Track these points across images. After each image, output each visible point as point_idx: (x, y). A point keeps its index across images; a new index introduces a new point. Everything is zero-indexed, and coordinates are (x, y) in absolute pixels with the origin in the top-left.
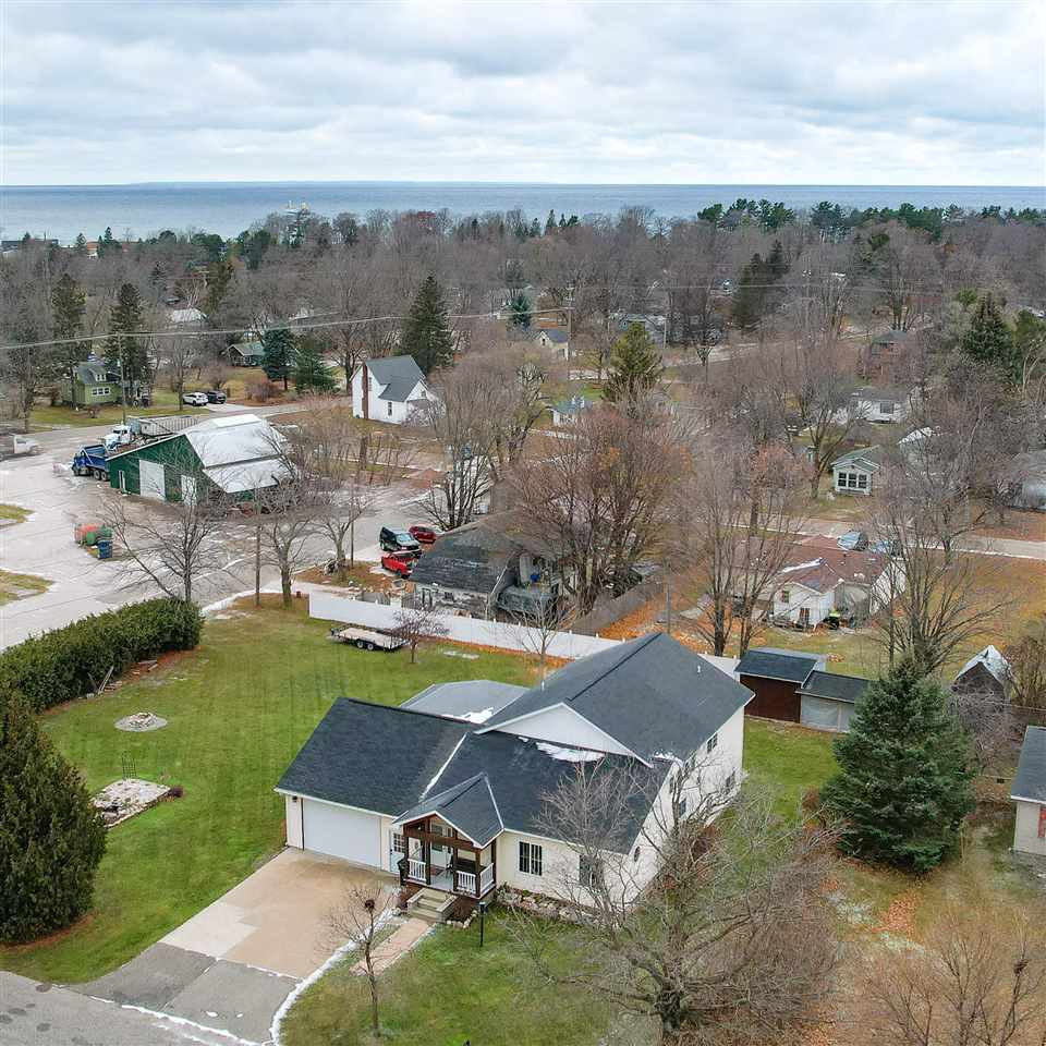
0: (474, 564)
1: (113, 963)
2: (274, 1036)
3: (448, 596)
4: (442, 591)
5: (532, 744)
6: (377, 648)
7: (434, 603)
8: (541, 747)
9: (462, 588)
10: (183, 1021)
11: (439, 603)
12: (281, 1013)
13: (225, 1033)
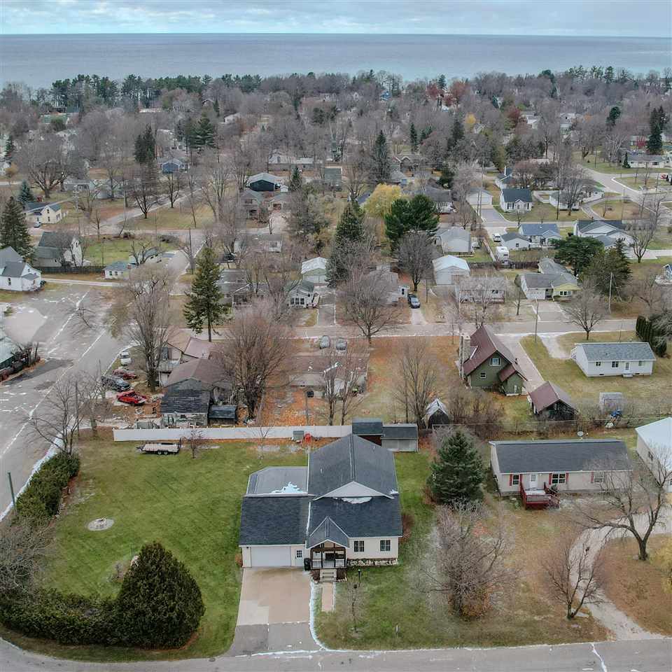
0: (192, 399)
1: (229, 641)
2: (321, 645)
3: (182, 416)
4: (179, 414)
5: (340, 500)
6: (169, 453)
7: (175, 421)
8: (345, 500)
9: (190, 411)
10: (282, 653)
11: (178, 421)
12: (315, 637)
13: (302, 651)
